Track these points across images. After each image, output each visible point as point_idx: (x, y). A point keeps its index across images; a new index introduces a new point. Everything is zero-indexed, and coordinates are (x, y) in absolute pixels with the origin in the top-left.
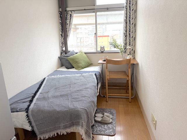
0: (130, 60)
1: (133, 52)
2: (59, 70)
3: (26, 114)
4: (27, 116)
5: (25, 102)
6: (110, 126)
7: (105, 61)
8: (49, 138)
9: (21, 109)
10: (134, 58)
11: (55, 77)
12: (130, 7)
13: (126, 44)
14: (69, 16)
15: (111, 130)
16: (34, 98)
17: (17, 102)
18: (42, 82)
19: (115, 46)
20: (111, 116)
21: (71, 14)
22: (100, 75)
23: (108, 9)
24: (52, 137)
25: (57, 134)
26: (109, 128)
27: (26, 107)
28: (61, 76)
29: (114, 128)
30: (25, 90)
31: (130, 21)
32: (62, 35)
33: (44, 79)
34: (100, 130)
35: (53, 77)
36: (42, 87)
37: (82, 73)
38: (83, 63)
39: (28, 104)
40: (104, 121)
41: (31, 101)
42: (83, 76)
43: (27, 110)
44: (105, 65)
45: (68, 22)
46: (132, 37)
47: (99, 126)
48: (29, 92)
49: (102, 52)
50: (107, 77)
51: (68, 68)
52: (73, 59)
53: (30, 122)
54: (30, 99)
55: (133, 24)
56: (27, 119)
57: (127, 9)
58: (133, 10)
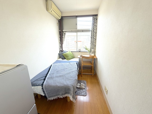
0: (93, 57)
1: (94, 52)
2: (59, 60)
3: (42, 87)
4: (42, 88)
5: (41, 80)
6: (84, 90)
7: (81, 56)
8: (54, 99)
9: (39, 84)
10: (95, 55)
11: (57, 64)
12: (93, 31)
13: (91, 48)
14: (64, 34)
15: (84, 93)
16: (46, 77)
17: (37, 80)
18: (50, 67)
19: (86, 49)
20: (84, 85)
21: (65, 33)
22: (79, 63)
23: (83, 31)
24: (55, 99)
25: (58, 97)
26: (83, 92)
27: (42, 83)
28: (59, 64)
29: (86, 91)
30: (41, 72)
31: (93, 37)
32: (60, 43)
33: (51, 65)
34: (79, 93)
35: (56, 64)
36: (50, 70)
37: (70, 62)
38: (70, 57)
39: (43, 81)
40: (81, 87)
41: (45, 79)
42: (70, 64)
43: (42, 85)
44: (81, 59)
45: (63, 36)
46: (94, 45)
47: (78, 90)
48: (44, 74)
49: (80, 52)
50: (82, 65)
51: (63, 59)
52: (65, 55)
53: (44, 92)
54: (44, 78)
55: (94, 39)
56: (42, 90)
57: (92, 31)
58: (95, 32)
